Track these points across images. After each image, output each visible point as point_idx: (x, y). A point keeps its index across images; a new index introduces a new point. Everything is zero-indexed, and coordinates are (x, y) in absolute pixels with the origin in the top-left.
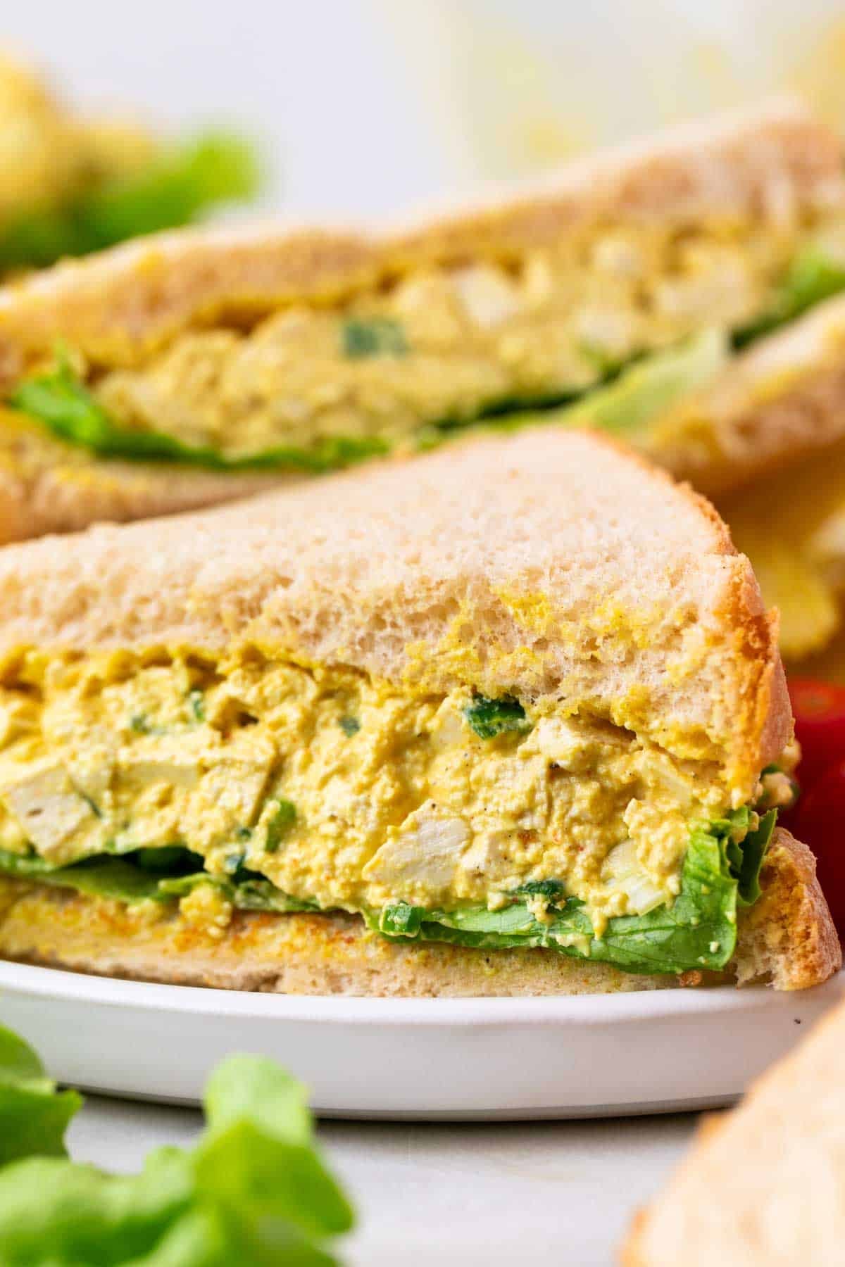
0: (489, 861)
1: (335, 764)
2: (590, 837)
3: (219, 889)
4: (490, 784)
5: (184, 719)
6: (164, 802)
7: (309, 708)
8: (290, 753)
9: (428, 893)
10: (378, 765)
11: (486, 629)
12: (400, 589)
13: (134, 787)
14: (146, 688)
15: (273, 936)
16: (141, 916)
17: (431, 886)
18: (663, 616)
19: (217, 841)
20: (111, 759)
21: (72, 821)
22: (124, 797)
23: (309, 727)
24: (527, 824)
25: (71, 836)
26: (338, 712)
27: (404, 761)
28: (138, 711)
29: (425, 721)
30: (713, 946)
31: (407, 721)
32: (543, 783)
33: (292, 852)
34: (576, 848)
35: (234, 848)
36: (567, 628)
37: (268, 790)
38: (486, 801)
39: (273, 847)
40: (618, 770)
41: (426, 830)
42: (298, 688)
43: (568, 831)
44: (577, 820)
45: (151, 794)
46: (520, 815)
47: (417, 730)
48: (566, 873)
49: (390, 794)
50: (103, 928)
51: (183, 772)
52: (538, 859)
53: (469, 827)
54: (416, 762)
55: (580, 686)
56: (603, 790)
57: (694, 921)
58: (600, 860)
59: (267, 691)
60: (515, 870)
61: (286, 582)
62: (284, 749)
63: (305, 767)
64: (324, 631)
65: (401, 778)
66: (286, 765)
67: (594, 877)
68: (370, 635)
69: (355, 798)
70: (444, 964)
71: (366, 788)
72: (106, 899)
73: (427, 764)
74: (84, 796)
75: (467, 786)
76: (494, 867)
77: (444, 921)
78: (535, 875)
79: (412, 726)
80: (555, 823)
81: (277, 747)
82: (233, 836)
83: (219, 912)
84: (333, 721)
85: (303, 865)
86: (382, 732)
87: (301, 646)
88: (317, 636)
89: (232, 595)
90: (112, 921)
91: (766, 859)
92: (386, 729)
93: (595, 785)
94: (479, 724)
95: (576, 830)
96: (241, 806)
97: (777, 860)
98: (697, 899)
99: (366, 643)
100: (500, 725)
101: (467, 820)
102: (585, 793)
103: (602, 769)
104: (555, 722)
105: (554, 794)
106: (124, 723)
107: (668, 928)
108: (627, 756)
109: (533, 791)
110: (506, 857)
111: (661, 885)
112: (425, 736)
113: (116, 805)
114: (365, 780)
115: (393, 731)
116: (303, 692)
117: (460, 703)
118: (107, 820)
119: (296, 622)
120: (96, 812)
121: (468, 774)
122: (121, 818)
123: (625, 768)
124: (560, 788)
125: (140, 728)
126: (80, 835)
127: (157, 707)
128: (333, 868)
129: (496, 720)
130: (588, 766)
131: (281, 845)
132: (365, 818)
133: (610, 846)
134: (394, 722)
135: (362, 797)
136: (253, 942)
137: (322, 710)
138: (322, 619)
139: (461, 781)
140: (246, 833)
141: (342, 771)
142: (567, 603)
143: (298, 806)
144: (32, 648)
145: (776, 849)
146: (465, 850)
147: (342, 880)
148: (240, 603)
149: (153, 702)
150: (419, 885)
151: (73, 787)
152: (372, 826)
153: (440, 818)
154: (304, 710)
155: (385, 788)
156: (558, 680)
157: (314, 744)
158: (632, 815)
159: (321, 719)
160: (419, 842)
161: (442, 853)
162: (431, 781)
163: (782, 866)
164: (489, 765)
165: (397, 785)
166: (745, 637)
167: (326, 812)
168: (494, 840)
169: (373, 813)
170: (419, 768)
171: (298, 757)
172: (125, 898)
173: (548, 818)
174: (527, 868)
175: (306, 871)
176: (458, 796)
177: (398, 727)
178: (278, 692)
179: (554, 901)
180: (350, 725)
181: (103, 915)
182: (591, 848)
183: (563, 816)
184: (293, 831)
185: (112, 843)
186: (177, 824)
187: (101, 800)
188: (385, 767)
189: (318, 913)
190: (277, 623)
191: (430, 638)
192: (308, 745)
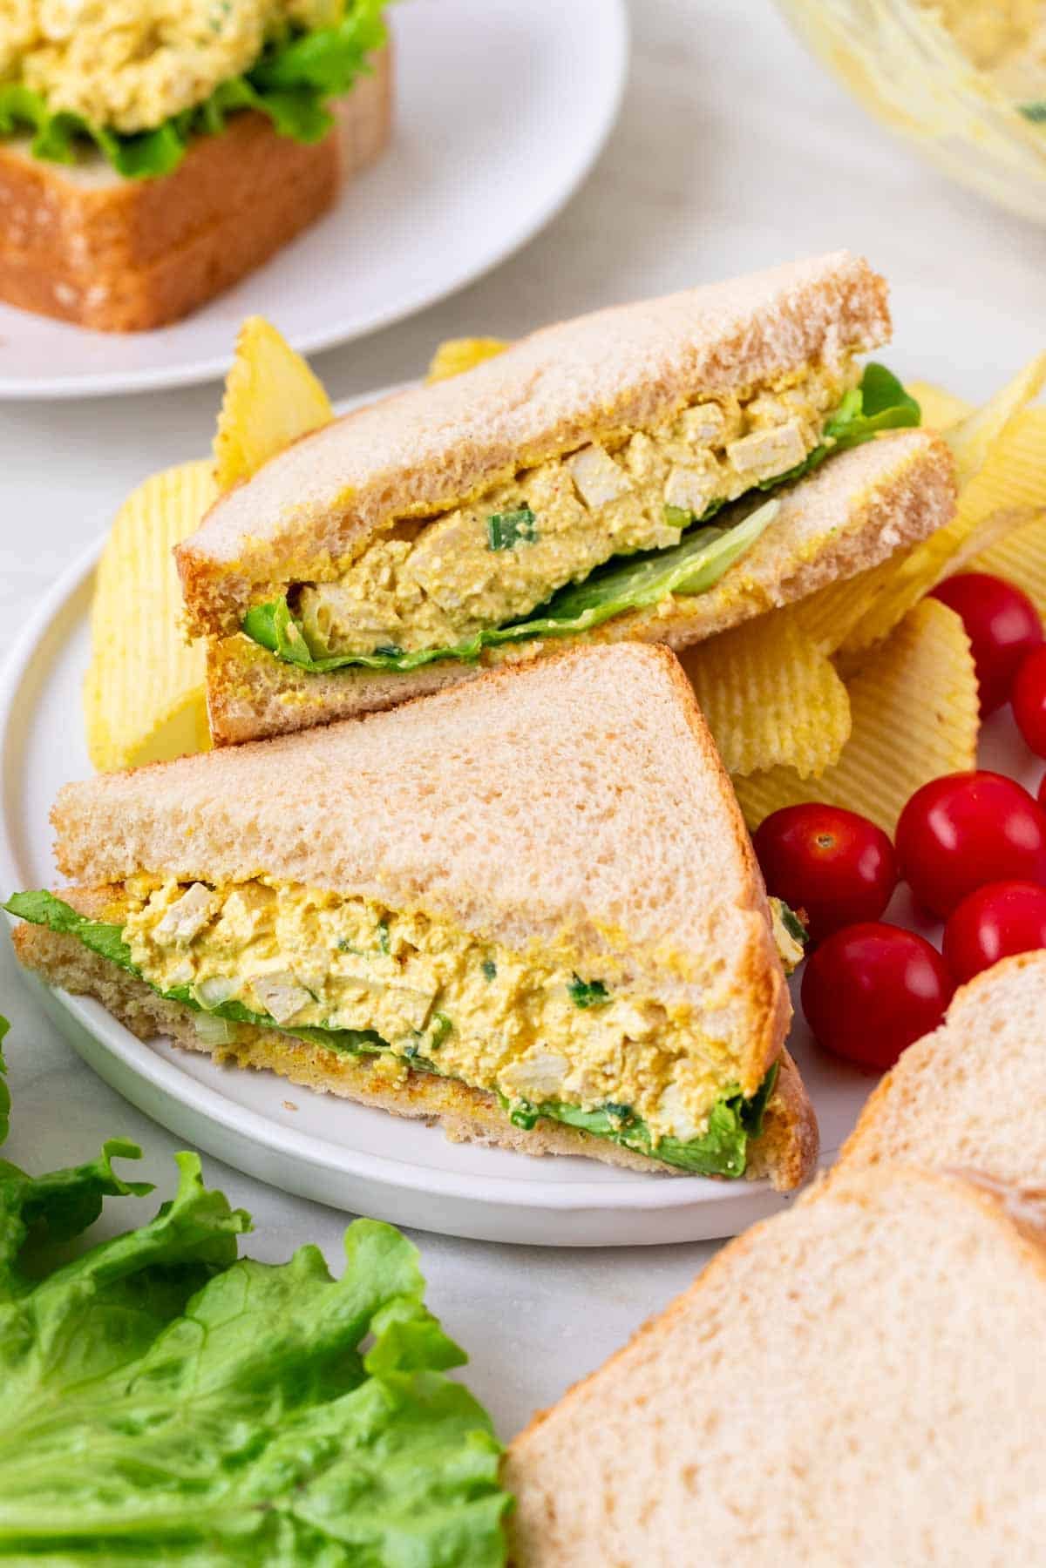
0: (582, 1088)
1: (480, 1003)
2: (651, 1084)
3: (399, 1060)
4: (585, 1037)
5: (375, 947)
6: (361, 1000)
7: (461, 956)
8: (449, 984)
9: (541, 1095)
10: (509, 1010)
11: (583, 938)
12: (524, 903)
13: (340, 986)
14: (349, 916)
15: (437, 1093)
16: (346, 1064)
17: (543, 1091)
18: (701, 964)
19: (398, 1036)
20: (325, 971)
21: (298, 1005)
22: (334, 992)
23: (462, 970)
24: (608, 1070)
25: (297, 1013)
26: (481, 959)
27: (526, 1005)
28: (344, 935)
29: (540, 981)
30: (730, 1165)
31: (528, 981)
32: (619, 1049)
33: (449, 1052)
34: (641, 1088)
35: (411, 1043)
36: (638, 952)
37: (433, 1008)
38: (582, 1047)
39: (436, 1046)
40: (671, 1043)
41: (540, 1061)
42: (455, 941)
43: (635, 1078)
44: (643, 1072)
45: (352, 994)
46: (604, 1064)
47: (536, 987)
48: (634, 1103)
49: (516, 1030)
50: (320, 1066)
51: (374, 986)
52: (616, 1089)
53: (569, 1061)
54: (534, 1006)
55: (645, 989)
56: (660, 1053)
57: (718, 1150)
58: (656, 1097)
59: (433, 943)
60: (600, 1094)
61: (444, 874)
62: (444, 982)
63: (458, 997)
64: (472, 912)
65: (525, 1020)
66: (446, 993)
67: (652, 1108)
68: (504, 923)
69: (492, 1030)
70: (553, 1131)
71: (499, 1023)
72: (321, 1048)
73: (542, 1006)
74: (306, 988)
75: (569, 1034)
76: (585, 1090)
77: (553, 1114)
78: (614, 1099)
79: (532, 984)
80: (626, 1074)
81: (439, 980)
82: (409, 1034)
83: (401, 1074)
84: (479, 965)
85: (457, 1062)
86: (511, 990)
87: (456, 920)
88: (468, 915)
89: (409, 876)
90: (326, 1064)
91: (768, 1106)
92: (514, 987)
93: (654, 1051)
94: (577, 999)
95: (641, 1078)
96: (415, 1020)
97: (775, 1108)
98: (720, 1139)
99: (501, 927)
100: (591, 1000)
101: (568, 1056)
102: (648, 1055)
103: (659, 1041)
104: (630, 1004)
105: (627, 1055)
106: (333, 943)
107: (700, 1151)
108: (675, 1034)
109: (613, 1052)
110: (594, 1085)
111: (697, 1125)
112: (541, 989)
113: (329, 997)
114: (499, 1017)
115: (519, 989)
116: (458, 944)
117: (565, 980)
118: (322, 1006)
119: (451, 904)
120: (315, 998)
121: (570, 1024)
122: (332, 1004)
123: (675, 1042)
124: (632, 1050)
125: (344, 947)
126: (304, 1013)
127: (356, 933)
128: (477, 1068)
129: (588, 996)
130: (651, 1039)
131: (443, 1046)
132: (499, 1043)
133: (664, 1086)
134: (520, 983)
135: (498, 1030)
136: (421, 1094)
137: (470, 956)
138: (471, 905)
139: (564, 1030)
140: (418, 1034)
141: (484, 1007)
142: (638, 938)
143: (454, 1023)
144: (268, 874)
145: (775, 1099)
146: (566, 1076)
147: (483, 1076)
148: (414, 882)
149: (354, 928)
150: (535, 1090)
151: (298, 983)
152: (504, 1049)
153: (550, 1053)
154: (458, 957)
155: (512, 1026)
156: (632, 980)
157: (466, 980)
158: (678, 1068)
159: (470, 964)
160: (536, 1067)
161: (552, 1075)
162: (545, 1020)
163: (778, 1112)
164: (582, 1020)
165: (522, 1023)
166: (756, 991)
167: (472, 1034)
168: (587, 1074)
169: (505, 1040)
170: (537, 1010)
171: (454, 989)
172: (336, 1050)
173: (622, 1069)
174: (607, 1094)
175: (460, 1065)
176: (564, 1039)
177: (523, 986)
178: (440, 945)
179: (625, 1121)
180: (490, 970)
181: (320, 1059)
182: (650, 1090)
183: (632, 1069)
184: (451, 1037)
185: (326, 1021)
186: (371, 1020)
187: (319, 993)
188: (513, 1011)
189: (466, 1087)
190: (438, 901)
191: (544, 936)
192: (460, 981)
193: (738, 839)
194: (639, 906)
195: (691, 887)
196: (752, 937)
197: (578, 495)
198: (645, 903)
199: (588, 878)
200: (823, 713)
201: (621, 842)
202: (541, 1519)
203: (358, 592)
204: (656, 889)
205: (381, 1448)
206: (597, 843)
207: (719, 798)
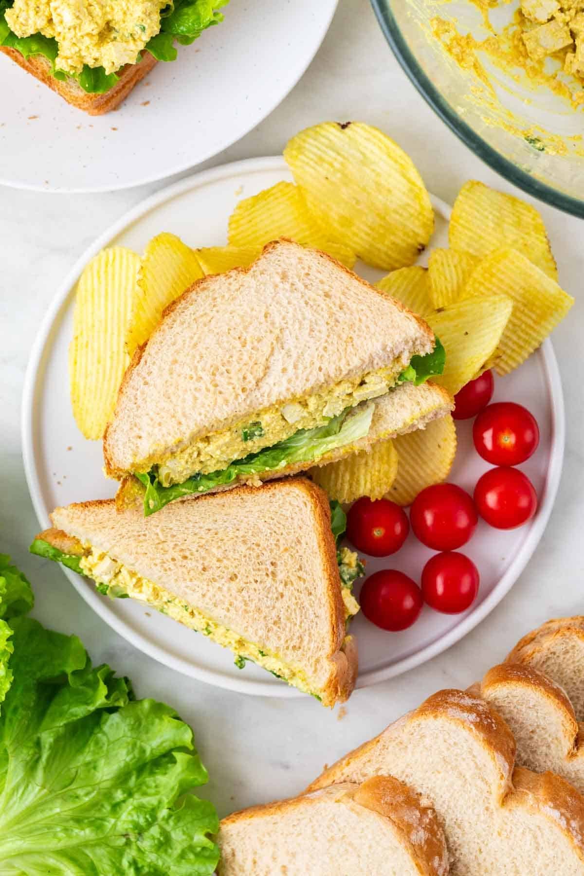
5: (182, 606)
28: (170, 599)
127: (174, 599)
193: (332, 623)
194: (287, 648)
195: (309, 642)
196: (332, 675)
197: (284, 419)
198: (290, 648)
199: (268, 631)
200: (386, 466)
201: (284, 614)
202: (230, 857)
203: (183, 462)
204: (295, 642)
205: (171, 823)
206: (274, 614)
207: (327, 597)
